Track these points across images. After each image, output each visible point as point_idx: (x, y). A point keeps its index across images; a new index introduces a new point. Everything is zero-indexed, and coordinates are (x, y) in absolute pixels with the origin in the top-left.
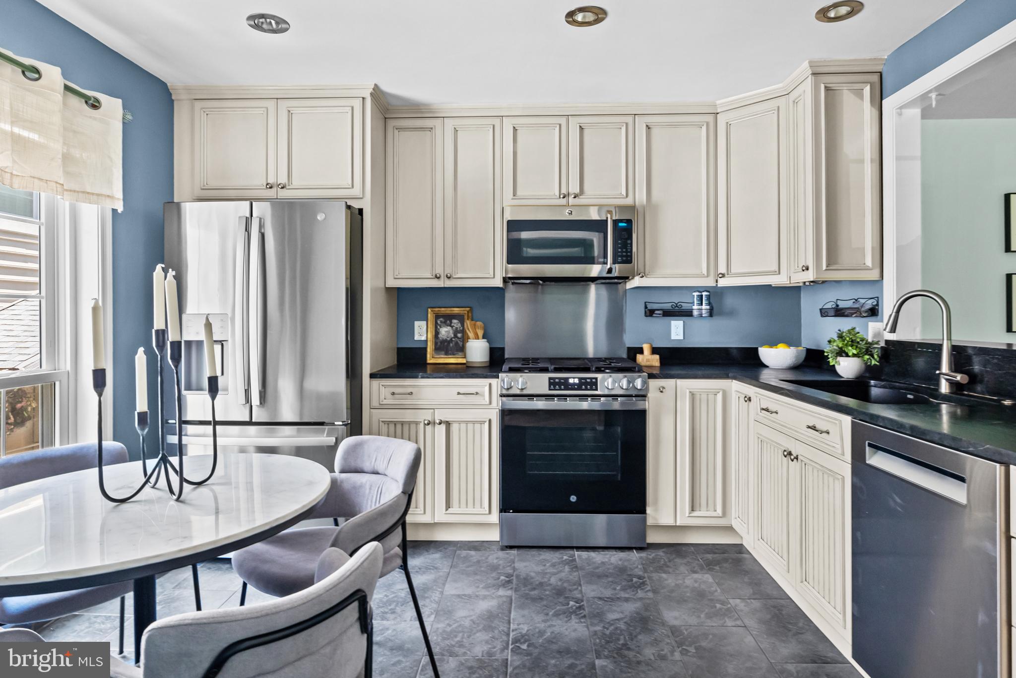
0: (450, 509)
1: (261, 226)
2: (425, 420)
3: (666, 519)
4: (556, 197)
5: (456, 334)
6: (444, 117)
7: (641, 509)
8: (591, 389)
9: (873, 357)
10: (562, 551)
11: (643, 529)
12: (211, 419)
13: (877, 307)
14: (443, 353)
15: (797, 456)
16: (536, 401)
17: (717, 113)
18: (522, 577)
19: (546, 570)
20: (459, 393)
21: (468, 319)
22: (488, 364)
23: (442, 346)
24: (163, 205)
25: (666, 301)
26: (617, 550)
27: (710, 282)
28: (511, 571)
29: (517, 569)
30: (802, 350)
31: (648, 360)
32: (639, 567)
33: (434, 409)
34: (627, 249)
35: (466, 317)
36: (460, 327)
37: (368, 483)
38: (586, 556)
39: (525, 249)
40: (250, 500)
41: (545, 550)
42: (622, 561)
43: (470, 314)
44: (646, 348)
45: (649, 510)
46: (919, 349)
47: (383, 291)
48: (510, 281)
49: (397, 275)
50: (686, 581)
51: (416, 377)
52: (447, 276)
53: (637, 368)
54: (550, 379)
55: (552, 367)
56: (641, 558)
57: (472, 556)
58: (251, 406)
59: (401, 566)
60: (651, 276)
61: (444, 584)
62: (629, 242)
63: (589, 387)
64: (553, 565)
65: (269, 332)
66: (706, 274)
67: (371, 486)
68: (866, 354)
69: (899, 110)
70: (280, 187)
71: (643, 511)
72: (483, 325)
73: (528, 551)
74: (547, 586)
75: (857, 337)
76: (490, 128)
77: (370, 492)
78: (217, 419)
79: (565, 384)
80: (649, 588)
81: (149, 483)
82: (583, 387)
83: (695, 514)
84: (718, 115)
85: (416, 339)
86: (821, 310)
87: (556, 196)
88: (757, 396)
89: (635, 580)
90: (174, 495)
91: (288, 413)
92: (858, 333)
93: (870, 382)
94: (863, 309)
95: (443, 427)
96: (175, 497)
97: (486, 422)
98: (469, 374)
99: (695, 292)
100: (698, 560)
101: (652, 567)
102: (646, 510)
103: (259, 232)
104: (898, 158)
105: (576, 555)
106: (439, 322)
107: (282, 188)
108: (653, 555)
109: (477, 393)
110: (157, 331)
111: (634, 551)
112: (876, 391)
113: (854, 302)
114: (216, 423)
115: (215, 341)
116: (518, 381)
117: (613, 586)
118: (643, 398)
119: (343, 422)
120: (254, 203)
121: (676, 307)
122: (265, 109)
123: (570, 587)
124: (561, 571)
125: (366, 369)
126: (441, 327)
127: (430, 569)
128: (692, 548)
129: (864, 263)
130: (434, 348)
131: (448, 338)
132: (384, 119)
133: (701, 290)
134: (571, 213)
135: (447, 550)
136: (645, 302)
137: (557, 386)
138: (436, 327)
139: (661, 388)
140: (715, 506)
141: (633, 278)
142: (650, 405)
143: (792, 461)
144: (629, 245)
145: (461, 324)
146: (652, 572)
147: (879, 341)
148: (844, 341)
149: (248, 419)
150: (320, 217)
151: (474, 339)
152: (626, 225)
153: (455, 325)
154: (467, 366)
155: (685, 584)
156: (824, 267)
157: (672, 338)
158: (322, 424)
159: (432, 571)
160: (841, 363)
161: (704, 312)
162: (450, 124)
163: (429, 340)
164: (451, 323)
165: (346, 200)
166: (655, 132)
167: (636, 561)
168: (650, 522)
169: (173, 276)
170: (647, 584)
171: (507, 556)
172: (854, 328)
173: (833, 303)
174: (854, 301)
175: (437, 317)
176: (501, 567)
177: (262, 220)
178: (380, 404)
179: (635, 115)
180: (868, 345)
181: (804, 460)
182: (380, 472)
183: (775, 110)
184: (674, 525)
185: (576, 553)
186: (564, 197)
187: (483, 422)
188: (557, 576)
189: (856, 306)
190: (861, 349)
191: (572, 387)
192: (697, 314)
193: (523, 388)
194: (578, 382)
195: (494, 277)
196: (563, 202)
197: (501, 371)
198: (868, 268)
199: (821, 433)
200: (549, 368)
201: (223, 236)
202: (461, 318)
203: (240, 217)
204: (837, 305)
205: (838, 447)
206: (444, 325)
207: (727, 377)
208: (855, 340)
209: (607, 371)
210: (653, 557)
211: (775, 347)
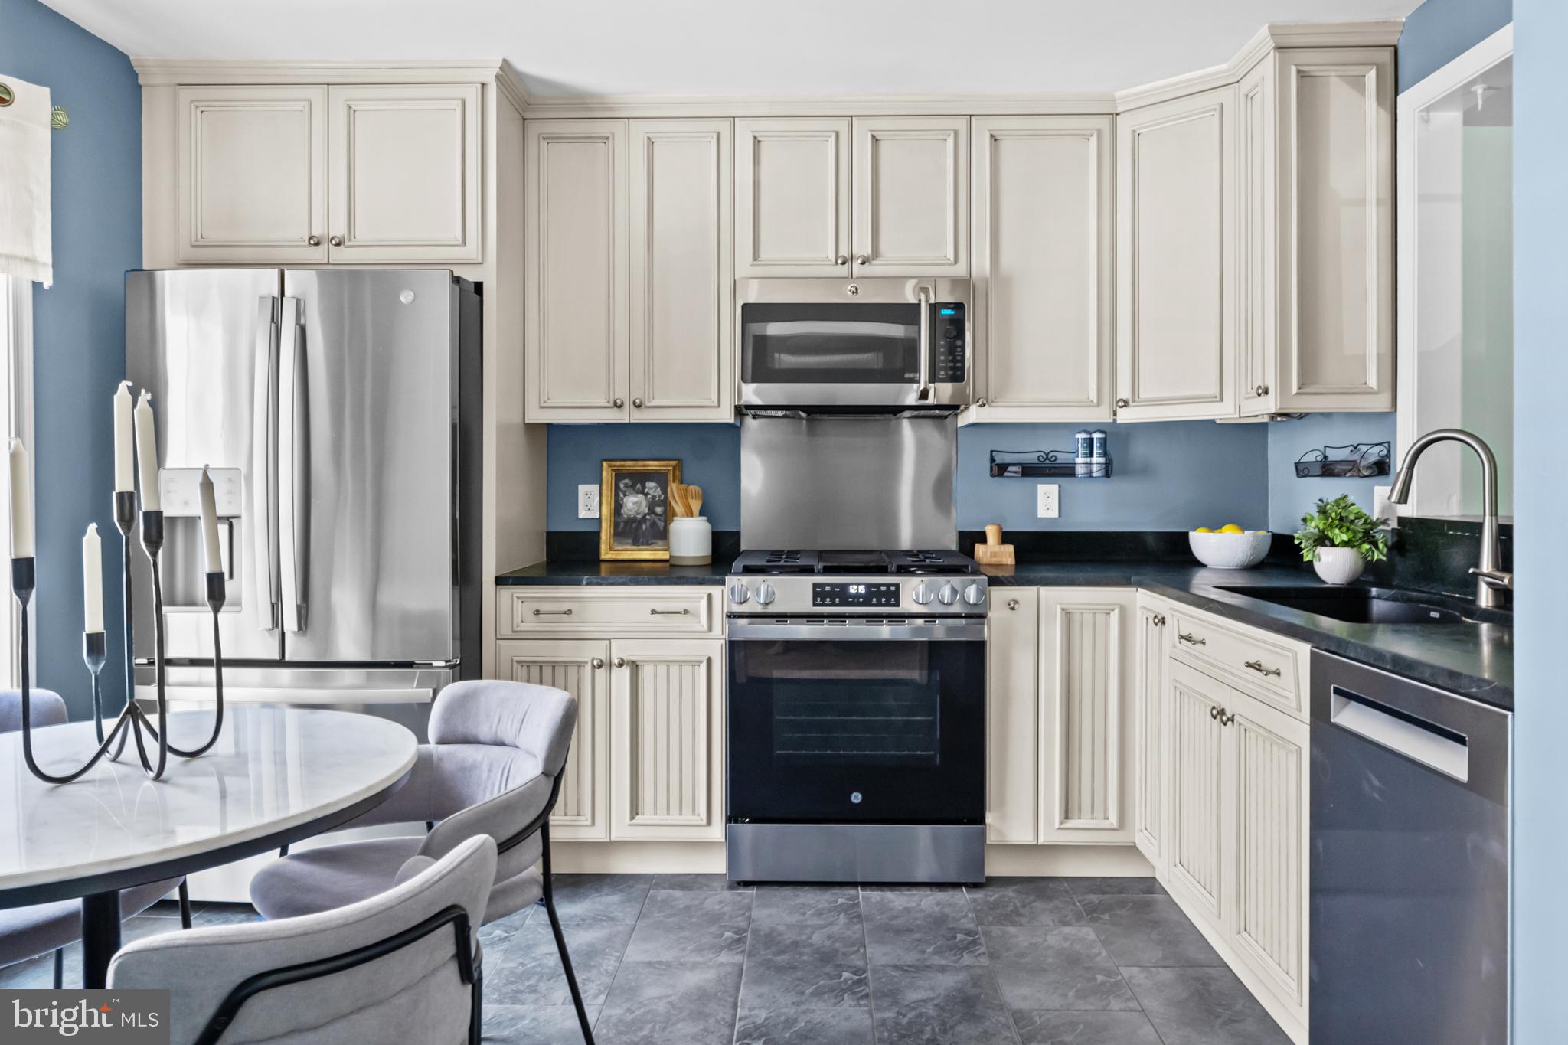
0: (637, 817)
1: (299, 313)
2: (593, 659)
3: (1020, 833)
4: (830, 263)
5: (654, 507)
6: (629, 118)
7: (977, 817)
8: (888, 604)
9: (1377, 547)
10: (836, 891)
11: (978, 851)
12: (212, 655)
13: (1388, 460)
14: (630, 541)
15: (1233, 716)
16: (790, 624)
17: (1117, 114)
18: (762, 933)
19: (806, 920)
20: (654, 612)
21: (674, 481)
22: (709, 561)
23: (628, 529)
24: (123, 275)
25: (1030, 450)
26: (933, 889)
27: (1102, 416)
28: (743, 924)
29: (754, 920)
30: (1265, 536)
31: (994, 554)
32: (970, 915)
33: (610, 640)
34: (955, 357)
35: (670, 477)
36: (660, 496)
37: (486, 760)
38: (878, 898)
39: (777, 355)
40: (281, 777)
41: (806, 888)
42: (940, 907)
43: (677, 472)
44: (992, 533)
45: (990, 818)
46: (1451, 533)
47: (521, 429)
48: (748, 411)
49: (545, 402)
50: (1049, 938)
51: (578, 583)
52: (634, 403)
53: (969, 567)
54: (815, 586)
55: (821, 566)
56: (975, 900)
57: (675, 899)
58: (283, 634)
59: (541, 900)
60: (1000, 404)
61: (625, 946)
62: (959, 343)
63: (883, 600)
64: (819, 914)
65: (313, 501)
66: (1095, 401)
67: (491, 765)
68: (1364, 542)
69: (1424, 114)
70: (334, 242)
71: (980, 820)
72: (700, 492)
73: (777, 890)
74: (805, 947)
75: (1350, 512)
76: (713, 138)
77: (489, 777)
78: (224, 655)
79: (841, 595)
80: (983, 949)
81: (107, 754)
82: (874, 600)
83: (1070, 824)
84: (1118, 117)
85: (581, 516)
86: (1297, 465)
87: (830, 260)
88: (1173, 615)
89: (959, 936)
90: (151, 770)
91: (349, 646)
92: (1353, 504)
93: (1370, 591)
94: (1363, 463)
95: (626, 671)
96: (152, 774)
97: (701, 662)
98: (673, 578)
99: (1079, 432)
100: (1075, 904)
101: (991, 915)
102: (985, 822)
103: (296, 323)
104: (1424, 198)
105: (860, 897)
106: (622, 486)
107: (338, 245)
108: (996, 896)
109: (686, 612)
110: (121, 495)
111: (964, 889)
112: (1378, 607)
113: (1352, 451)
114: (220, 663)
115: (220, 518)
116: (758, 590)
117: (919, 948)
118: (981, 620)
119: (446, 662)
120: (287, 273)
121: (1046, 459)
122: (306, 103)
123: (846, 949)
124: (832, 923)
125: (489, 570)
126: (625, 495)
127: (601, 920)
128: (1066, 885)
129: (1364, 382)
130: (613, 532)
131: (638, 514)
132: (522, 121)
133: (1091, 430)
134: (856, 292)
135: (632, 890)
136: (992, 451)
137: (828, 599)
138: (617, 495)
139: (1012, 603)
140: (1105, 810)
141: (967, 408)
142: (993, 632)
143: (1225, 724)
144: (959, 349)
145: (661, 490)
146: (991, 924)
147: (1387, 519)
148: (1328, 520)
149: (276, 656)
150: (405, 297)
151: (683, 516)
152: (953, 312)
153: (651, 492)
154: (671, 565)
155: (1046, 943)
156: (1295, 390)
157: (1039, 516)
158: (409, 665)
159: (605, 924)
160: (1323, 557)
161: (1095, 468)
162: (639, 130)
163: (603, 518)
164: (644, 487)
165: (452, 268)
166: (1005, 146)
167: (964, 906)
168: (992, 838)
169: (148, 401)
170: (980, 944)
171: (739, 898)
172: (1345, 497)
173: (1319, 453)
174: (1352, 448)
175: (619, 476)
176: (727, 917)
177: (302, 302)
178: (514, 631)
179: (971, 116)
180: (1369, 526)
181: (1242, 722)
182: (507, 742)
183: (1215, 109)
184: (1035, 843)
185: (861, 893)
186: (844, 263)
187: (695, 663)
188: (824, 930)
189: (1356, 457)
190: (1355, 532)
191: (855, 600)
192: (1083, 472)
193: (768, 602)
194: (864, 591)
195: (719, 406)
196: (843, 271)
197: (729, 572)
198: (1371, 390)
199: (1266, 675)
200: (815, 567)
201: (232, 330)
202: (661, 479)
203: (262, 297)
204: (1326, 457)
205: (1292, 696)
206: (632, 491)
207: (1127, 582)
208: (1347, 517)
209: (920, 572)
210: (995, 900)
211: (1219, 530)
